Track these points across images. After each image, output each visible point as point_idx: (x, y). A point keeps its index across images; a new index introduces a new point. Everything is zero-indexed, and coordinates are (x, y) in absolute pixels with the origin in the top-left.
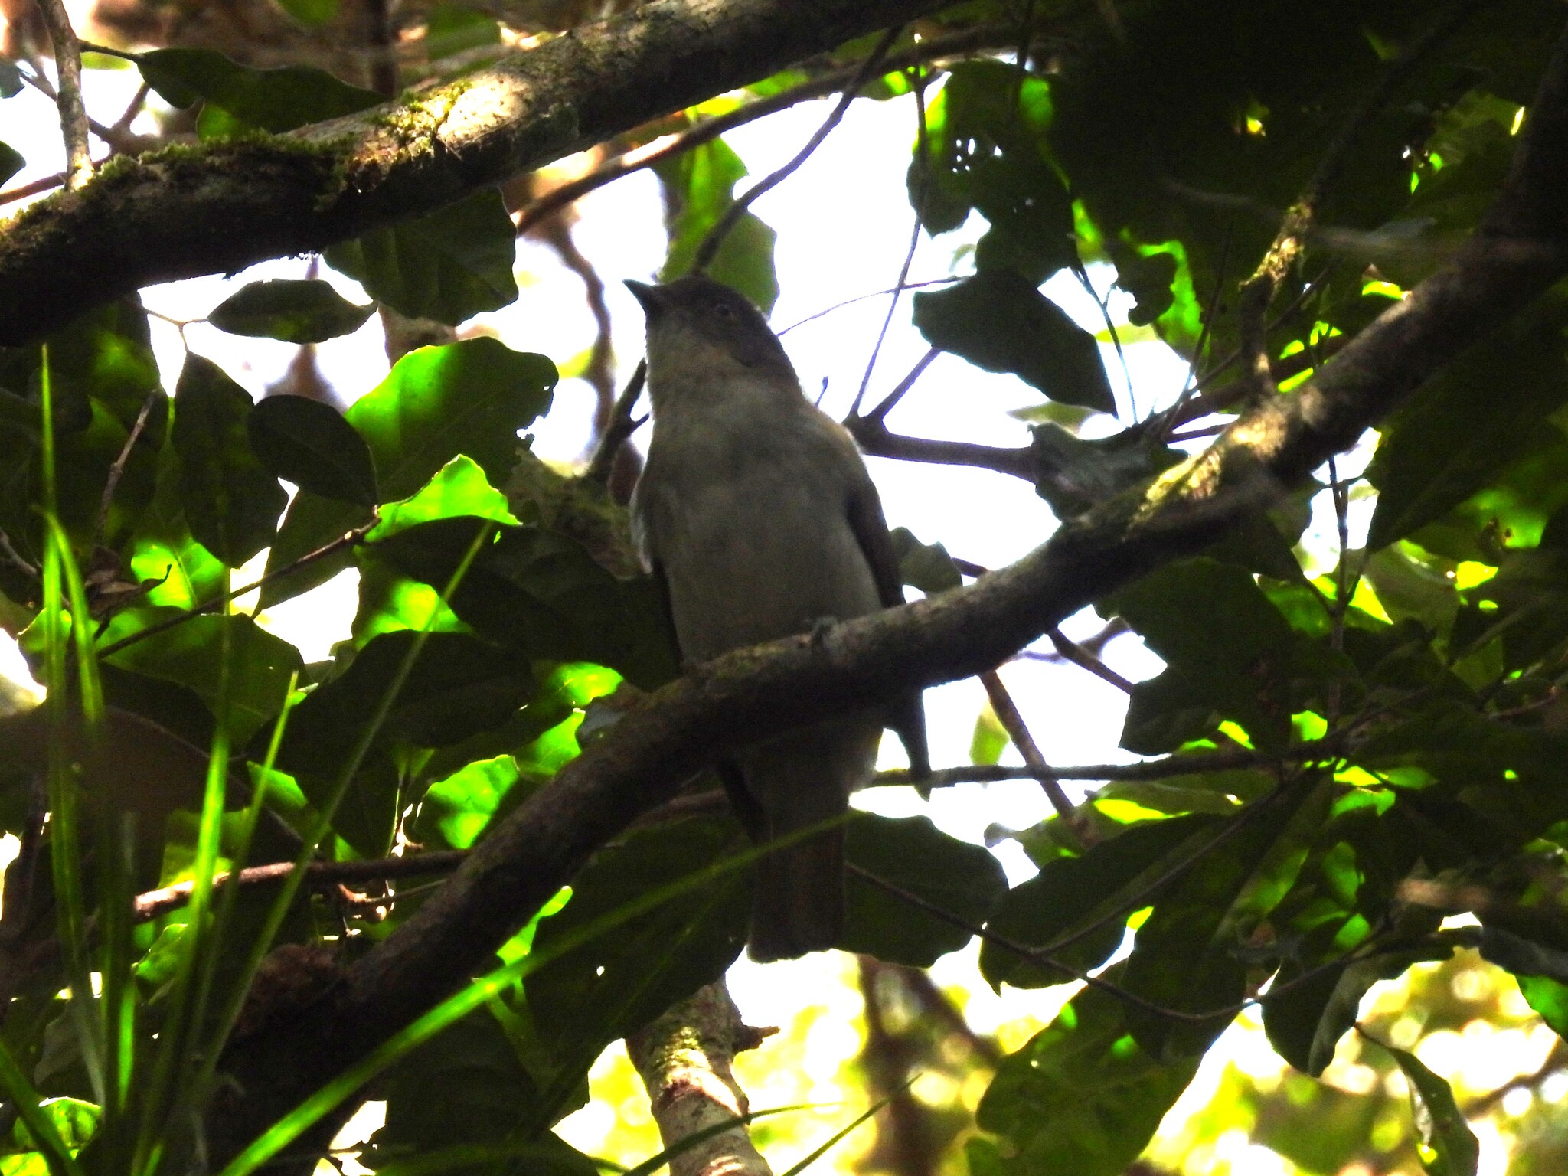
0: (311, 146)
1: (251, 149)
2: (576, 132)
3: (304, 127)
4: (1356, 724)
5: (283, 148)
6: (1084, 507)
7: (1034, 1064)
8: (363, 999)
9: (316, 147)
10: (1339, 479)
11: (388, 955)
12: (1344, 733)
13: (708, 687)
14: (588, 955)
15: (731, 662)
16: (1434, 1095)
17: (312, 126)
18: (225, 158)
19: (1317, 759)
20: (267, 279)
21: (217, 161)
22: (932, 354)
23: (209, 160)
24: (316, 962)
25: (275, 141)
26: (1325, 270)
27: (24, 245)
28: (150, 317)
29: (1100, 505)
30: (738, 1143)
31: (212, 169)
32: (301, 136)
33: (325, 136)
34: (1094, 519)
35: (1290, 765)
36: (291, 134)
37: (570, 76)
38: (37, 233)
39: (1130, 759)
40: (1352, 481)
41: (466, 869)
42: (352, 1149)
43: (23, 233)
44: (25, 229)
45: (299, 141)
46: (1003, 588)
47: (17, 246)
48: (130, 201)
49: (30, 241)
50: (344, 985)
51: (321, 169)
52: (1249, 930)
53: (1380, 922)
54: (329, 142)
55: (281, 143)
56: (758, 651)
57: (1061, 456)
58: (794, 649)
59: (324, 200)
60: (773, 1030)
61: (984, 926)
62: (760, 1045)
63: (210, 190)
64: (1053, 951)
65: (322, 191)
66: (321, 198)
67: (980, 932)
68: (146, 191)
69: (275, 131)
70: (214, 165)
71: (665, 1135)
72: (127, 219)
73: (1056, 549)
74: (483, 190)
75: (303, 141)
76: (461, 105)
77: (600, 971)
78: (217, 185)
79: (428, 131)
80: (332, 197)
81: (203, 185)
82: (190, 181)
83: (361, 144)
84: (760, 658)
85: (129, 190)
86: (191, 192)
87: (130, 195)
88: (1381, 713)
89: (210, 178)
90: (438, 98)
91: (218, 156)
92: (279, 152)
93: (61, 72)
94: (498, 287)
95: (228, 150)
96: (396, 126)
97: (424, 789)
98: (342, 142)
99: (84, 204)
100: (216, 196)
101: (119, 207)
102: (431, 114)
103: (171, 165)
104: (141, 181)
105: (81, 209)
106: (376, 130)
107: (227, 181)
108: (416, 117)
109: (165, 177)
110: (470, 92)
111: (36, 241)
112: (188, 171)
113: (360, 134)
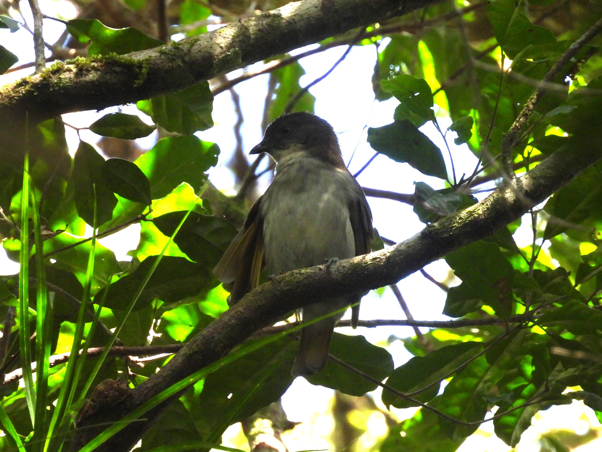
0: (134, 61)
1: (110, 61)
2: (240, 60)
3: (131, 53)
4: (538, 309)
5: (123, 61)
6: (436, 219)
9: (136, 61)
12: (532, 312)
13: (282, 284)
15: (292, 274)
17: (135, 52)
18: (99, 64)
19: (521, 322)
20: (113, 113)
22: (377, 154)
23: (93, 64)
24: (120, 386)
25: (119, 57)
27: (17, 94)
28: (65, 126)
29: (442, 218)
31: (93, 68)
32: (130, 56)
33: (140, 57)
34: (440, 224)
35: (510, 324)
36: (126, 55)
37: (239, 38)
38: (22, 90)
39: (447, 319)
41: (182, 352)
44: (18, 88)
45: (129, 58)
47: (14, 95)
48: (61, 78)
49: (20, 93)
51: (137, 70)
52: (489, 388)
54: (141, 59)
55: (122, 59)
56: (303, 271)
57: (426, 194)
58: (318, 271)
59: (138, 83)
60: (299, 423)
61: (384, 382)
62: (293, 429)
63: (92, 76)
65: (137, 79)
66: (137, 81)
67: (382, 385)
68: (67, 75)
69: (120, 54)
70: (95, 66)
72: (59, 86)
73: (424, 235)
74: (202, 82)
75: (131, 59)
76: (195, 47)
77: (230, 396)
78: (95, 75)
79: (182, 57)
80: (141, 82)
81: (90, 74)
82: (84, 72)
83: (154, 61)
84: (303, 273)
85: (61, 74)
86: (85, 77)
87: (60, 76)
88: (547, 305)
89: (93, 72)
90: (185, 44)
91: (96, 63)
92: (121, 62)
93: (35, 26)
94: (206, 121)
95: (101, 61)
96: (169, 54)
97: (161, 314)
98: (146, 60)
99: (42, 79)
100: (95, 79)
101: (56, 81)
102: (182, 50)
103: (77, 66)
104: (65, 72)
105: (41, 81)
106: (160, 56)
107: (99, 73)
108: (176, 51)
109: (75, 70)
110: (199, 42)
111: (22, 93)
112: (84, 69)
113: (154, 56)
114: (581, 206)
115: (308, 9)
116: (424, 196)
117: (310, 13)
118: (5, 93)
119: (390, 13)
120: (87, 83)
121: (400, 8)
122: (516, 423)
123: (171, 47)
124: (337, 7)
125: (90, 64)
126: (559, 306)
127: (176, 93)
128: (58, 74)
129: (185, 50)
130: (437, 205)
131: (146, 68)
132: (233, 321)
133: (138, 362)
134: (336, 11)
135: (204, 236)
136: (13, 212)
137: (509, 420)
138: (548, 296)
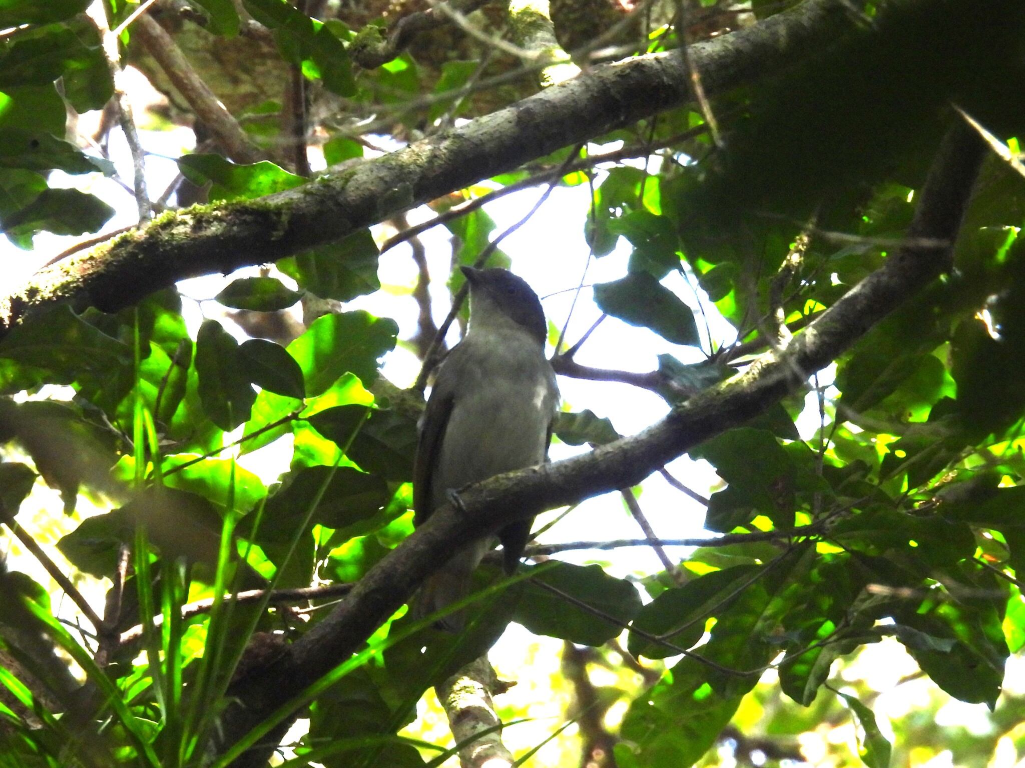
0: (270, 205)
1: (239, 207)
2: (412, 199)
4: (829, 517)
5: (254, 206)
6: (686, 398)
7: (651, 703)
8: (299, 662)
9: (273, 206)
10: (820, 386)
11: (313, 638)
12: (824, 521)
13: (484, 494)
14: (418, 640)
15: (497, 480)
16: (866, 719)
18: (224, 212)
19: (808, 535)
20: (246, 277)
21: (219, 213)
22: (604, 317)
23: (215, 213)
24: (274, 642)
25: (250, 202)
26: (814, 272)
27: (116, 258)
28: (181, 297)
29: (694, 396)
30: (496, 743)
31: (216, 218)
32: (264, 200)
33: (278, 200)
34: (691, 403)
37: (408, 168)
38: (123, 252)
39: (711, 535)
40: (827, 387)
41: (354, 592)
42: (289, 746)
43: (115, 252)
44: (116, 250)
45: (263, 203)
46: (642, 440)
47: (112, 259)
48: (173, 234)
49: (119, 256)
50: (289, 654)
51: (275, 218)
52: (771, 627)
53: (842, 623)
54: (280, 204)
56: (511, 475)
57: (672, 370)
58: (531, 474)
59: (277, 235)
60: (514, 684)
61: (630, 624)
62: (507, 692)
63: (214, 229)
64: (668, 637)
65: (276, 230)
66: (275, 233)
67: (628, 627)
68: (181, 229)
69: (250, 197)
70: (218, 216)
71: (457, 739)
72: (171, 244)
73: (671, 420)
74: (361, 229)
75: (266, 203)
76: (351, 183)
77: (423, 650)
78: (219, 227)
79: (333, 198)
80: (281, 233)
81: (212, 226)
82: (204, 224)
83: (297, 204)
84: (512, 478)
85: (172, 229)
86: (206, 230)
87: (172, 231)
88: (842, 511)
89: (215, 223)
90: (337, 180)
91: (220, 211)
92: (253, 209)
93: (136, 166)
94: (369, 282)
95: (226, 208)
96: (316, 194)
97: (328, 552)
98: (287, 204)
99: (147, 236)
100: (219, 232)
101: (167, 238)
102: (334, 188)
103: (195, 216)
104: (178, 225)
105: (147, 239)
106: (305, 197)
107: (224, 224)
108: (326, 190)
109: (191, 222)
110: (355, 177)
111: (122, 256)
112: (204, 219)
113: (296, 199)
114: (884, 377)
115: (499, 124)
116: (669, 373)
117: (503, 130)
118: (100, 258)
119: (609, 125)
120: (208, 237)
121: (622, 118)
122: (809, 673)
123: (318, 185)
124: (538, 120)
125: (211, 213)
126: (858, 512)
127: (328, 246)
128: (170, 229)
129: (338, 188)
130: (687, 384)
131: (286, 214)
132: (422, 547)
133: (299, 614)
134: (537, 126)
135: (378, 438)
136: (119, 417)
137: (801, 669)
138: (843, 499)
